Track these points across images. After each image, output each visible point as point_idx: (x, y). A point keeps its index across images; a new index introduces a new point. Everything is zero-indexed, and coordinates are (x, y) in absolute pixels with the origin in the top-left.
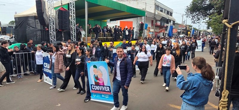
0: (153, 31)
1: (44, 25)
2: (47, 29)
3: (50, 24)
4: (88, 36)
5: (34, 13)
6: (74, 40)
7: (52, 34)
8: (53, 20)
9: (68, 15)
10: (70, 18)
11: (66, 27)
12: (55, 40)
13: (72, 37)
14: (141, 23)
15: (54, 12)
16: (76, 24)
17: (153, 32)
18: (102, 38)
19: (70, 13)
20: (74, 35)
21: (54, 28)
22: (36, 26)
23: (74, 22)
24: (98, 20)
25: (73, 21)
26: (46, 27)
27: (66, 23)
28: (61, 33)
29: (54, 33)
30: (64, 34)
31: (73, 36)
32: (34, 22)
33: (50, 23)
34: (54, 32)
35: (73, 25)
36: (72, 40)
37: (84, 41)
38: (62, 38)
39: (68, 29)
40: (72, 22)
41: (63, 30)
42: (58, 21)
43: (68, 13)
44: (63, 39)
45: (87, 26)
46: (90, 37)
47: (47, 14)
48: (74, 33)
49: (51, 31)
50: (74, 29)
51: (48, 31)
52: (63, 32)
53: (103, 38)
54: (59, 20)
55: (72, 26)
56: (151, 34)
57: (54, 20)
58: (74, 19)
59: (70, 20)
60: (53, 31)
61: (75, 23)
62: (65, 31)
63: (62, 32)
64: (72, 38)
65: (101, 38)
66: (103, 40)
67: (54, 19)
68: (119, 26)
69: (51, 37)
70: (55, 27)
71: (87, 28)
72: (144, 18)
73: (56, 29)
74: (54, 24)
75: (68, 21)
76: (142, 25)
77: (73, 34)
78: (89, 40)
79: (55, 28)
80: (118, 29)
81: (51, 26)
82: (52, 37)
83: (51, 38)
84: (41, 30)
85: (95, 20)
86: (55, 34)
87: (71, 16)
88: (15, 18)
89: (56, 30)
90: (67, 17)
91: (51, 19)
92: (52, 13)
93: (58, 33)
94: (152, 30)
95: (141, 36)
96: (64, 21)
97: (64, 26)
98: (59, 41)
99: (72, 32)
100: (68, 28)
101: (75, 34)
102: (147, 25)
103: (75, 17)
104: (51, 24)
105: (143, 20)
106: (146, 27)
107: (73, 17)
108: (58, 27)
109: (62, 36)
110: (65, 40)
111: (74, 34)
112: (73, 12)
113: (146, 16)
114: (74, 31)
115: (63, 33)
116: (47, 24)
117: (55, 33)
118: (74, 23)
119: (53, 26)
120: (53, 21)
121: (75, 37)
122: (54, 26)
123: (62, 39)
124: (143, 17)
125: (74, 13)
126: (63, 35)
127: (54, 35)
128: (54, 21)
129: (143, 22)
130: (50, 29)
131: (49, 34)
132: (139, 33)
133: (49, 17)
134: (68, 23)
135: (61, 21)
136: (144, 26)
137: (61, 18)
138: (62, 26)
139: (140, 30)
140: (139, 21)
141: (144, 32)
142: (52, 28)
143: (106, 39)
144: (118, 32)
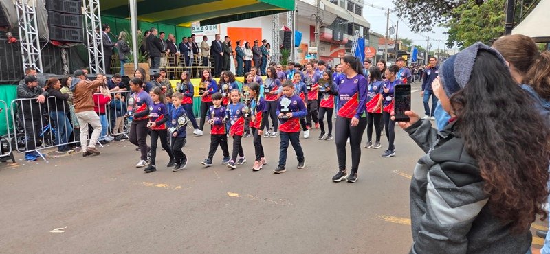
0: (316, 51)
1: (4, 27)
2: (14, 39)
3: (23, 25)
6: (97, 70)
7: (29, 54)
8: (30, 11)
10: (84, 9)
11: (73, 35)
12: (41, 71)
13: (94, 63)
14: (283, 29)
16: (103, 29)
17: (315, 54)
18: (182, 67)
20: (100, 58)
21: (34, 36)
23: (96, 19)
25: (92, 18)
26: (9, 34)
27: (72, 21)
28: (59, 51)
29: (35, 51)
30: (69, 55)
31: (97, 62)
33: (23, 20)
34: (36, 47)
35: (94, 30)
36: (94, 72)
38: (63, 65)
39: (79, 41)
40: (89, 20)
41: (65, 43)
42: (46, 16)
44: (66, 68)
45: (137, 33)
46: (146, 66)
48: (97, 54)
49: (26, 46)
50: (98, 41)
51: (16, 46)
52: (65, 49)
54: (49, 13)
55: (91, 32)
57: (34, 13)
58: (96, 13)
59: (84, 15)
60: (32, 44)
61: (100, 23)
62: (71, 45)
63: (61, 48)
64: (94, 67)
65: (178, 70)
67: (34, 10)
68: (226, 37)
69: (28, 62)
70: (37, 33)
72: (293, 17)
73: (40, 39)
74: (34, 26)
75: (78, 17)
76: (287, 34)
77: (96, 56)
79: (37, 37)
80: (223, 44)
81: (26, 29)
82: (31, 64)
83: (28, 66)
86: (39, 54)
87: (87, 2)
89: (42, 41)
90: (74, 5)
91: (23, 9)
93: (50, 49)
94: (312, 49)
96: (65, 15)
97: (65, 29)
98: (54, 75)
99: (93, 50)
100: (79, 36)
101: (103, 56)
102: (300, 35)
103: (98, 6)
104: (25, 23)
105: (289, 19)
106: (299, 40)
107: (91, 5)
108: (48, 34)
109: (62, 60)
110: (71, 72)
111: (99, 54)
114: (99, 48)
115: (64, 51)
116: (14, 21)
117: (39, 50)
118: (97, 23)
119: (33, 31)
120: (31, 15)
121: (101, 64)
122: (36, 30)
123: (63, 70)
124: (289, 14)
126: (64, 57)
127: (36, 56)
128: (35, 15)
129: (290, 27)
130: (21, 39)
131: (21, 55)
132: (280, 55)
133: (19, 3)
134: (78, 21)
135: (56, 16)
136: (294, 38)
137: (55, 6)
138: (59, 31)
139: (282, 48)
140: (278, 24)
141: (293, 52)
142: (29, 34)
143: (192, 71)
144: (225, 52)
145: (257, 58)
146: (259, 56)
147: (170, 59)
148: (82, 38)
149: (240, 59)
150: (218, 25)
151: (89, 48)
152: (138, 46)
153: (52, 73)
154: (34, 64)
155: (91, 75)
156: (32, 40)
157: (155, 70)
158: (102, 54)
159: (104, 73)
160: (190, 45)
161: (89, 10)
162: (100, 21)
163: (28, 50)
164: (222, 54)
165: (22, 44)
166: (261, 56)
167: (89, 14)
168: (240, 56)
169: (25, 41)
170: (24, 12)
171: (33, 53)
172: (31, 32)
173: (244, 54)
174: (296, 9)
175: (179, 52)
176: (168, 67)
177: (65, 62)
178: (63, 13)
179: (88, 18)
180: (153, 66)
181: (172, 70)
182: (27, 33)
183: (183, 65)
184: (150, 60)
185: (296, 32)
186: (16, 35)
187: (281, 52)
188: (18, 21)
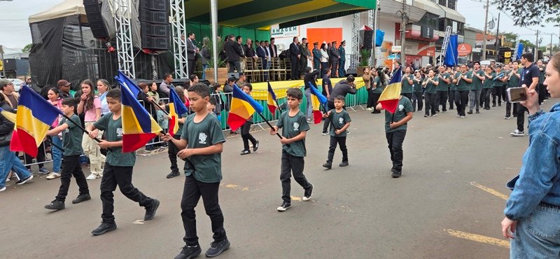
0: (400, 51)
1: (104, 38)
2: (112, 49)
3: (120, 36)
4: (220, 66)
5: (76, 8)
6: (182, 78)
7: (125, 61)
8: (126, 23)
9: (165, 9)
10: (171, 18)
11: (162, 43)
12: (134, 76)
13: (179, 68)
14: (363, 28)
15: (128, 3)
16: (188, 36)
17: (399, 53)
18: (259, 71)
19: (171, 5)
20: (184, 64)
21: (129, 45)
22: (82, 41)
23: (181, 28)
24: (248, 27)
25: (178, 26)
26: (109, 44)
27: (161, 31)
28: (149, 58)
29: (130, 59)
30: (157, 62)
31: (182, 68)
32: (79, 31)
33: (120, 31)
34: (130, 55)
35: (179, 38)
36: (179, 77)
37: (211, 80)
38: (152, 71)
39: (166, 48)
40: (176, 29)
41: (154, 50)
42: (139, 27)
43: (164, 5)
44: (155, 73)
46: (226, 69)
47: (112, 9)
48: (181, 59)
49: (122, 54)
50: (183, 48)
51: (114, 54)
52: (155, 56)
53: (261, 72)
54: (141, 24)
55: (177, 40)
56: (394, 58)
57: (129, 24)
58: (182, 22)
59: (170, 24)
60: (127, 52)
61: (185, 32)
62: (159, 52)
63: (151, 56)
64: (179, 72)
65: (255, 73)
66: (261, 77)
67: (129, 22)
68: (303, 39)
69: (123, 68)
70: (131, 42)
71: (217, 45)
72: (374, 15)
73: (133, 48)
74: (128, 36)
75: (165, 26)
76: (367, 34)
77: (181, 62)
78: (222, 77)
79: (131, 46)
80: (300, 47)
81: (122, 40)
82: (125, 71)
84: (96, 52)
85: (239, 27)
86: (133, 61)
87: (174, 12)
88: (31, 24)
89: (136, 50)
90: (162, 15)
91: (120, 21)
92: (125, 5)
93: (142, 57)
94: (396, 48)
95: (366, 64)
96: (155, 26)
97: (155, 38)
100: (166, 43)
101: (187, 62)
102: (382, 34)
103: (184, 15)
104: (122, 34)
105: (370, 20)
106: (380, 39)
107: (177, 15)
108: (140, 43)
109: (152, 67)
110: (159, 78)
111: (184, 60)
112: (177, 3)
113: (379, 9)
114: (184, 54)
115: (153, 58)
116: (112, 35)
117: (133, 58)
118: (182, 31)
119: (128, 41)
120: (127, 27)
121: (185, 70)
122: (131, 40)
123: (153, 76)
124: (370, 13)
125: (180, 5)
126: (153, 64)
127: (130, 63)
128: (130, 27)
129: (370, 26)
130: (118, 48)
131: (118, 62)
132: (360, 56)
133: (117, 17)
134: (165, 30)
135: (147, 26)
136: (375, 38)
137: (147, 18)
138: (149, 40)
139: (362, 49)
140: (358, 24)
141: (374, 53)
142: (125, 44)
143: (268, 74)
144: (302, 55)
145: (335, 59)
146: (337, 57)
147: (248, 63)
148: (168, 46)
149: (316, 60)
150: (297, 27)
151: (175, 55)
152: (217, 52)
153: (144, 78)
154: (128, 70)
155: (176, 80)
156: (127, 49)
157: (233, 74)
158: (186, 60)
159: (188, 78)
160: (268, 49)
161: (175, 19)
162: (185, 29)
163: (124, 58)
164: (299, 56)
165: (119, 53)
166: (339, 57)
167: (176, 23)
168: (317, 58)
169: (121, 50)
170: (121, 24)
171: (128, 61)
172: (126, 42)
173: (321, 56)
174: (377, 8)
175: (256, 56)
176: (246, 71)
177: (154, 68)
178: (153, 24)
179: (175, 27)
180: (231, 70)
181: (250, 73)
182: (123, 43)
183: (260, 69)
184: (228, 64)
185: (378, 31)
186: (114, 45)
187: (361, 51)
188: (116, 33)
